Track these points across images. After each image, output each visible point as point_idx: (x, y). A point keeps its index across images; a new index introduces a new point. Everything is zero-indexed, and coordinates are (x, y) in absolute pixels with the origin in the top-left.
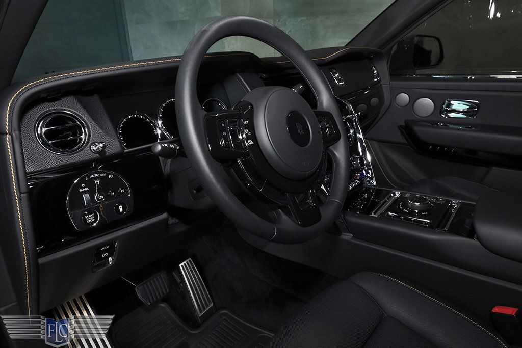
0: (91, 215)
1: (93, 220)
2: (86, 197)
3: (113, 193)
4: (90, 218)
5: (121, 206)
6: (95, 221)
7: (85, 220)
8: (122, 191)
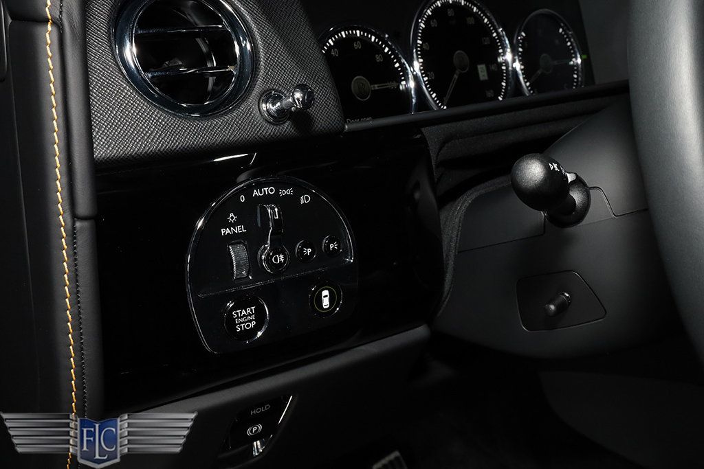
0: (249, 311)
1: (254, 323)
2: (237, 253)
3: (309, 250)
4: (245, 318)
5: (325, 293)
6: (257, 328)
7: (231, 323)
8: (331, 246)
